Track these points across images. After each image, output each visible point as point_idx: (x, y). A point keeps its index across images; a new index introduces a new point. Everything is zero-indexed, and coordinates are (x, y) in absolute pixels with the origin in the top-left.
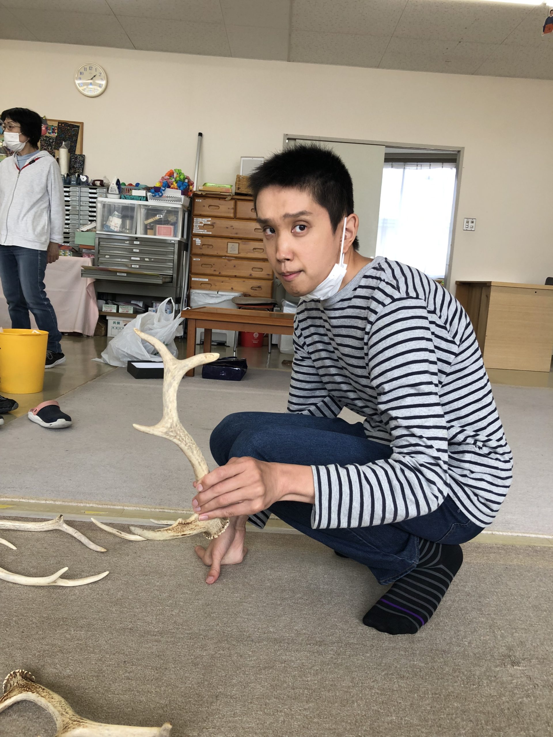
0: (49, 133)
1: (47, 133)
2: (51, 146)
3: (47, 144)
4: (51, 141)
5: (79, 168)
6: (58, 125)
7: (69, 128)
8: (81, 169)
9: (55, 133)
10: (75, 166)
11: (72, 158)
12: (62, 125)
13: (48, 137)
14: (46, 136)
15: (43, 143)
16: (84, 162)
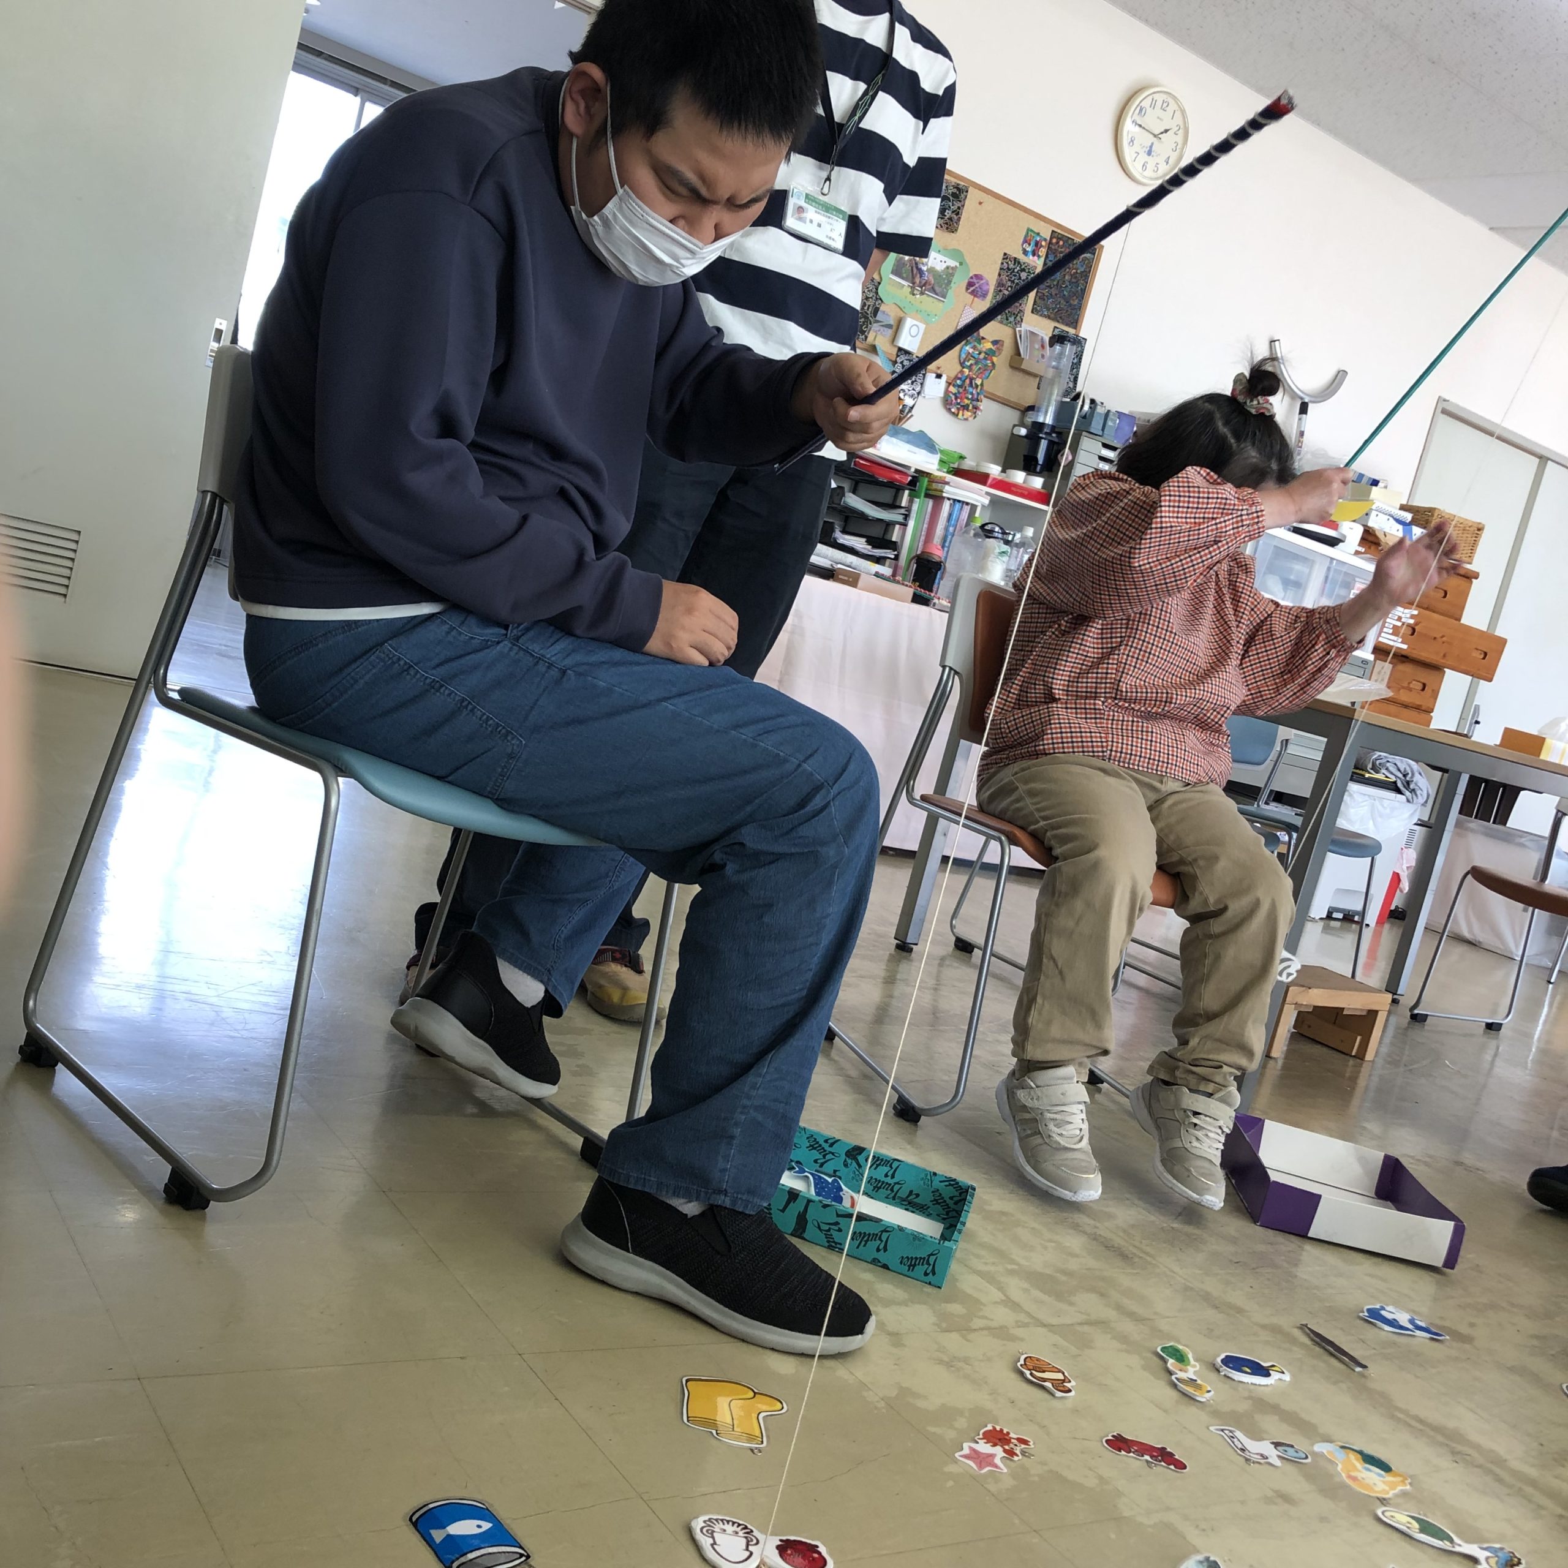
0: (1026, 252)
3: (1013, 282)
4: (1024, 275)
6: (1052, 237)
9: (1039, 256)
12: (1058, 242)
13: (1019, 263)
14: (1015, 258)
15: (1004, 277)
16: (1081, 359)
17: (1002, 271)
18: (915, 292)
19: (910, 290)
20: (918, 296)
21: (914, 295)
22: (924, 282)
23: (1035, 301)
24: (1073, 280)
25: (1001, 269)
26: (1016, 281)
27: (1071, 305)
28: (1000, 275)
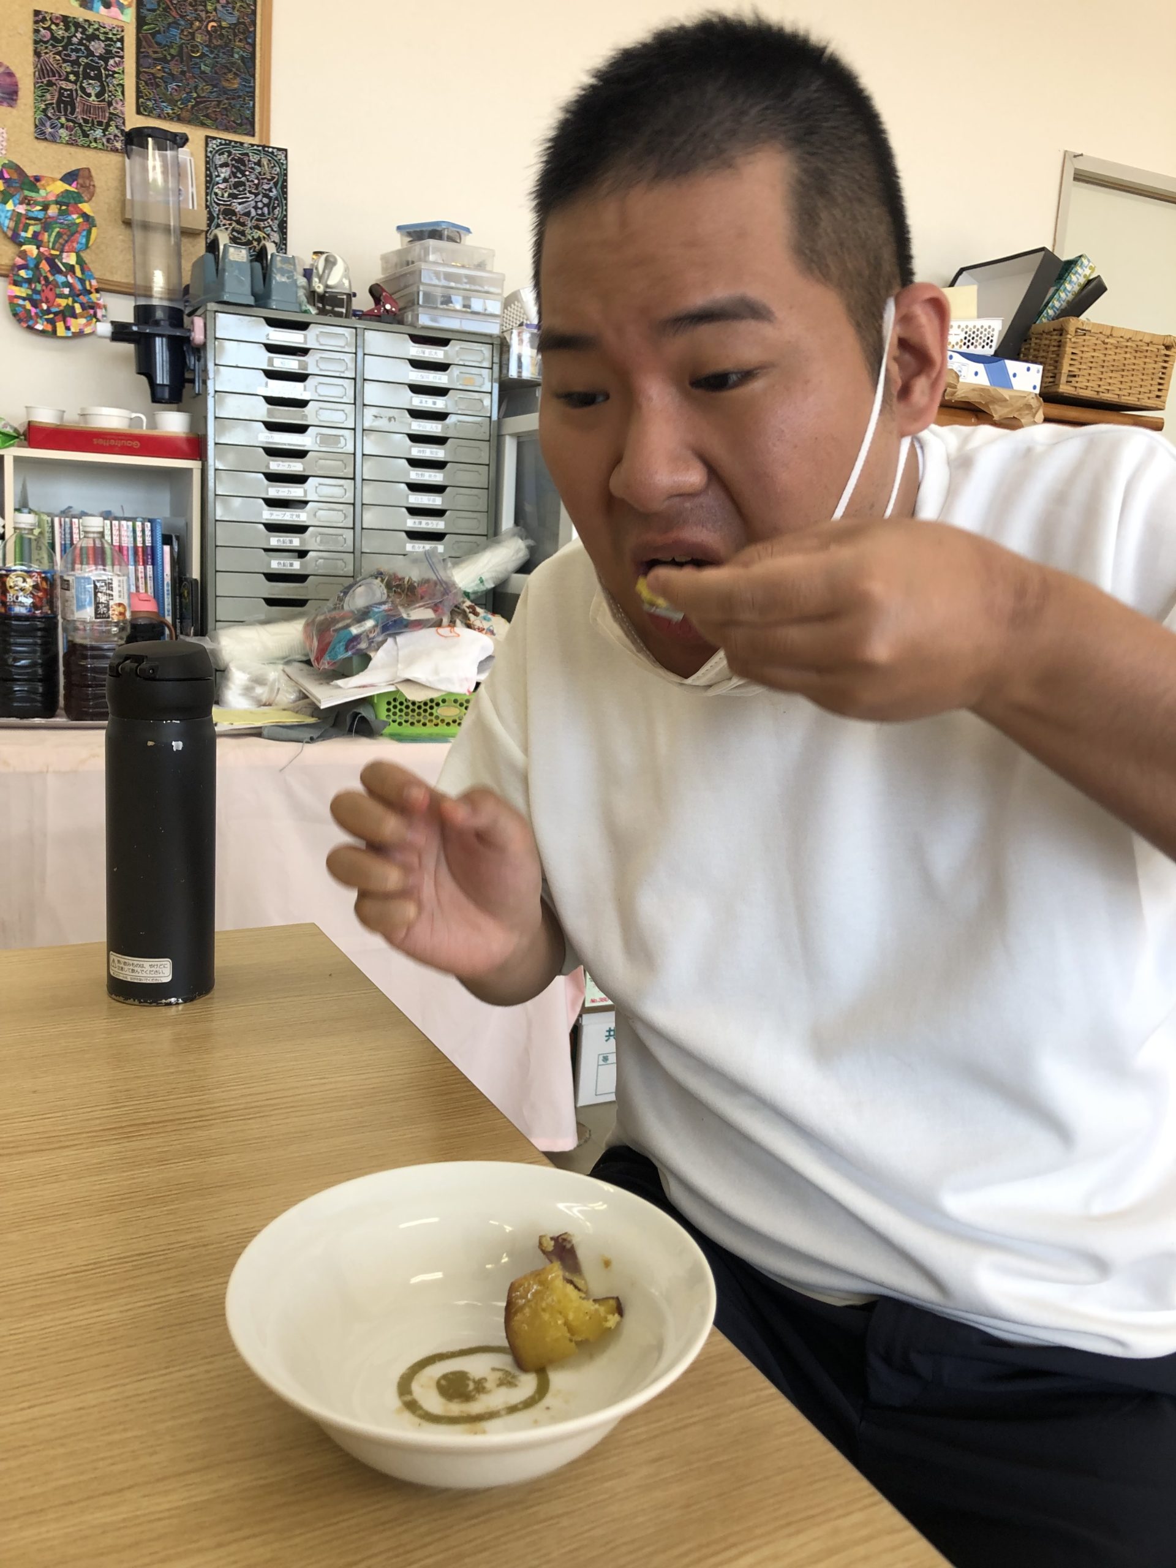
2: (98, 77)
3: (75, 63)
4: (98, 47)
5: (261, 218)
8: (275, 225)
10: (239, 208)
11: (219, 160)
13: (77, 25)
14: (65, 19)
15: (51, 57)
16: (284, 187)
17: (42, 48)
23: (139, 94)
24: (217, 42)
25: (36, 42)
26: (83, 61)
27: (225, 91)
28: (37, 54)
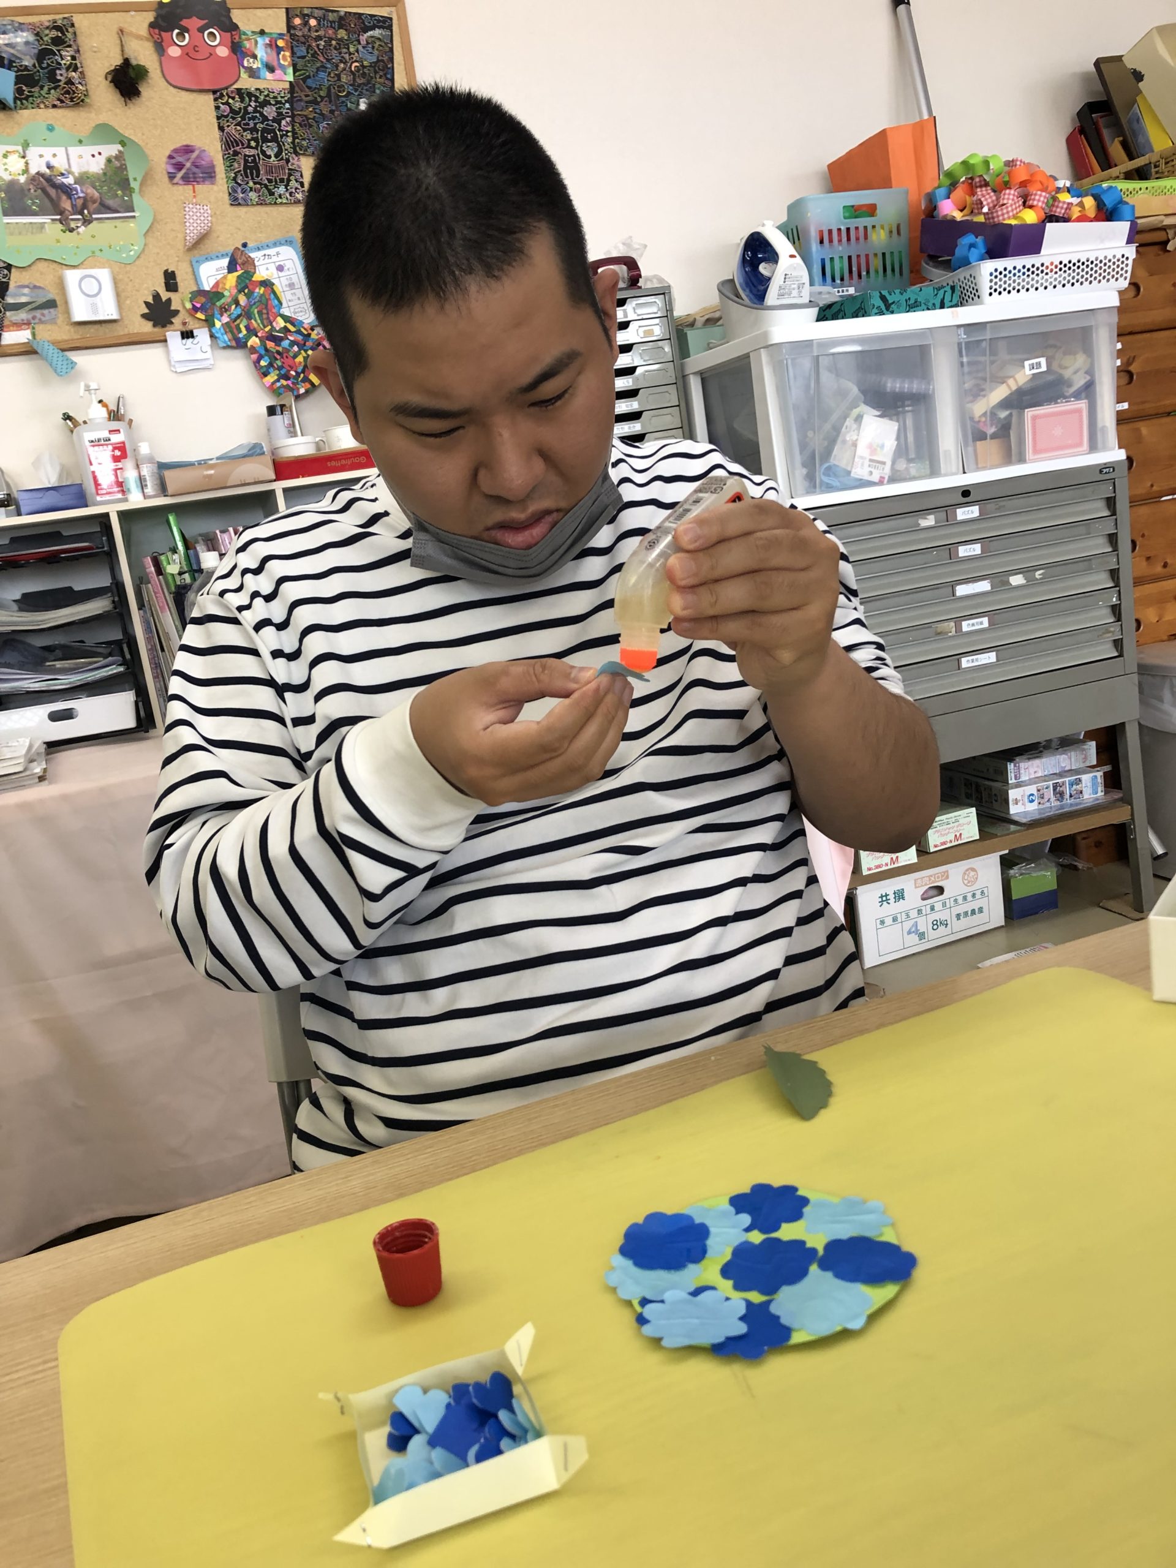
0: (253, 73)
1: (244, 75)
2: (275, 139)
3: (254, 130)
4: (270, 112)
6: (290, 27)
7: (342, 34)
9: (281, 67)
12: (306, 23)
13: (250, 95)
14: (239, 92)
15: (232, 129)
17: (224, 123)
18: (73, 225)
19: (60, 227)
20: (82, 229)
21: (71, 230)
22: (80, 202)
25: (218, 118)
26: (260, 126)
28: (221, 129)
